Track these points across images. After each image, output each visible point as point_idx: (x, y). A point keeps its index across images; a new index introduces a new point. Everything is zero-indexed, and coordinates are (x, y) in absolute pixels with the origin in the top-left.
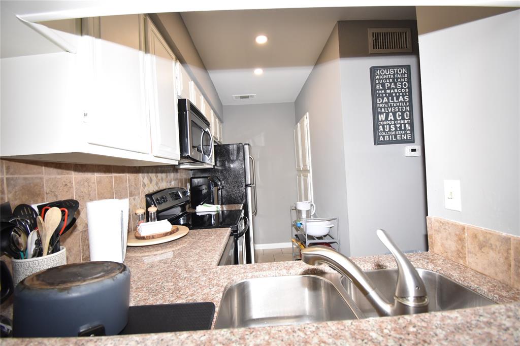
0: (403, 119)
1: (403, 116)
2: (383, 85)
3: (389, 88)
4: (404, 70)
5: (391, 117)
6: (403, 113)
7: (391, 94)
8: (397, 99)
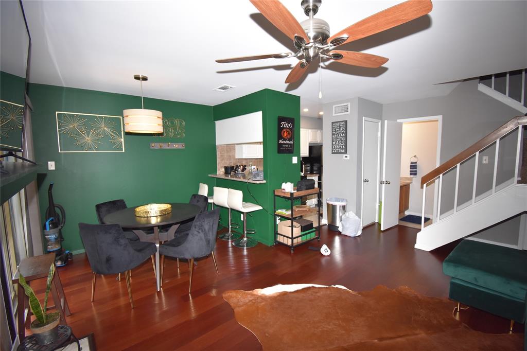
0: (342, 144)
1: (342, 142)
2: (335, 130)
3: (337, 131)
4: (343, 123)
5: (337, 143)
6: (342, 141)
7: (338, 133)
8: (340, 135)
